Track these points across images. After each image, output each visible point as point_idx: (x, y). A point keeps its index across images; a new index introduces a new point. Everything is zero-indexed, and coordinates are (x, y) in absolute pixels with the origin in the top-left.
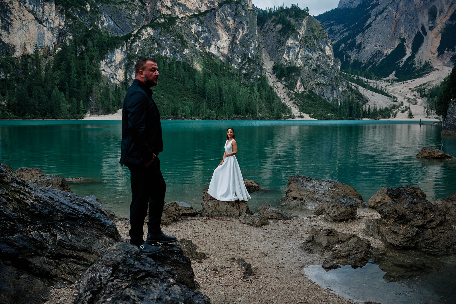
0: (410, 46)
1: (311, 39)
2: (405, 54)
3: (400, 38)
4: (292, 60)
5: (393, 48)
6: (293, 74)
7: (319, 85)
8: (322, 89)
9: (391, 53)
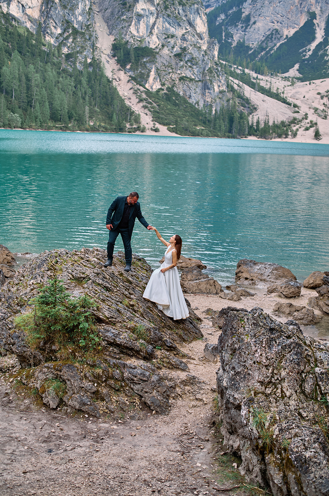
0: (323, 25)
1: (173, 4)
2: (314, 39)
3: (308, 12)
4: (143, 36)
5: (297, 27)
6: (145, 60)
7: (184, 80)
8: (188, 86)
9: (294, 34)
